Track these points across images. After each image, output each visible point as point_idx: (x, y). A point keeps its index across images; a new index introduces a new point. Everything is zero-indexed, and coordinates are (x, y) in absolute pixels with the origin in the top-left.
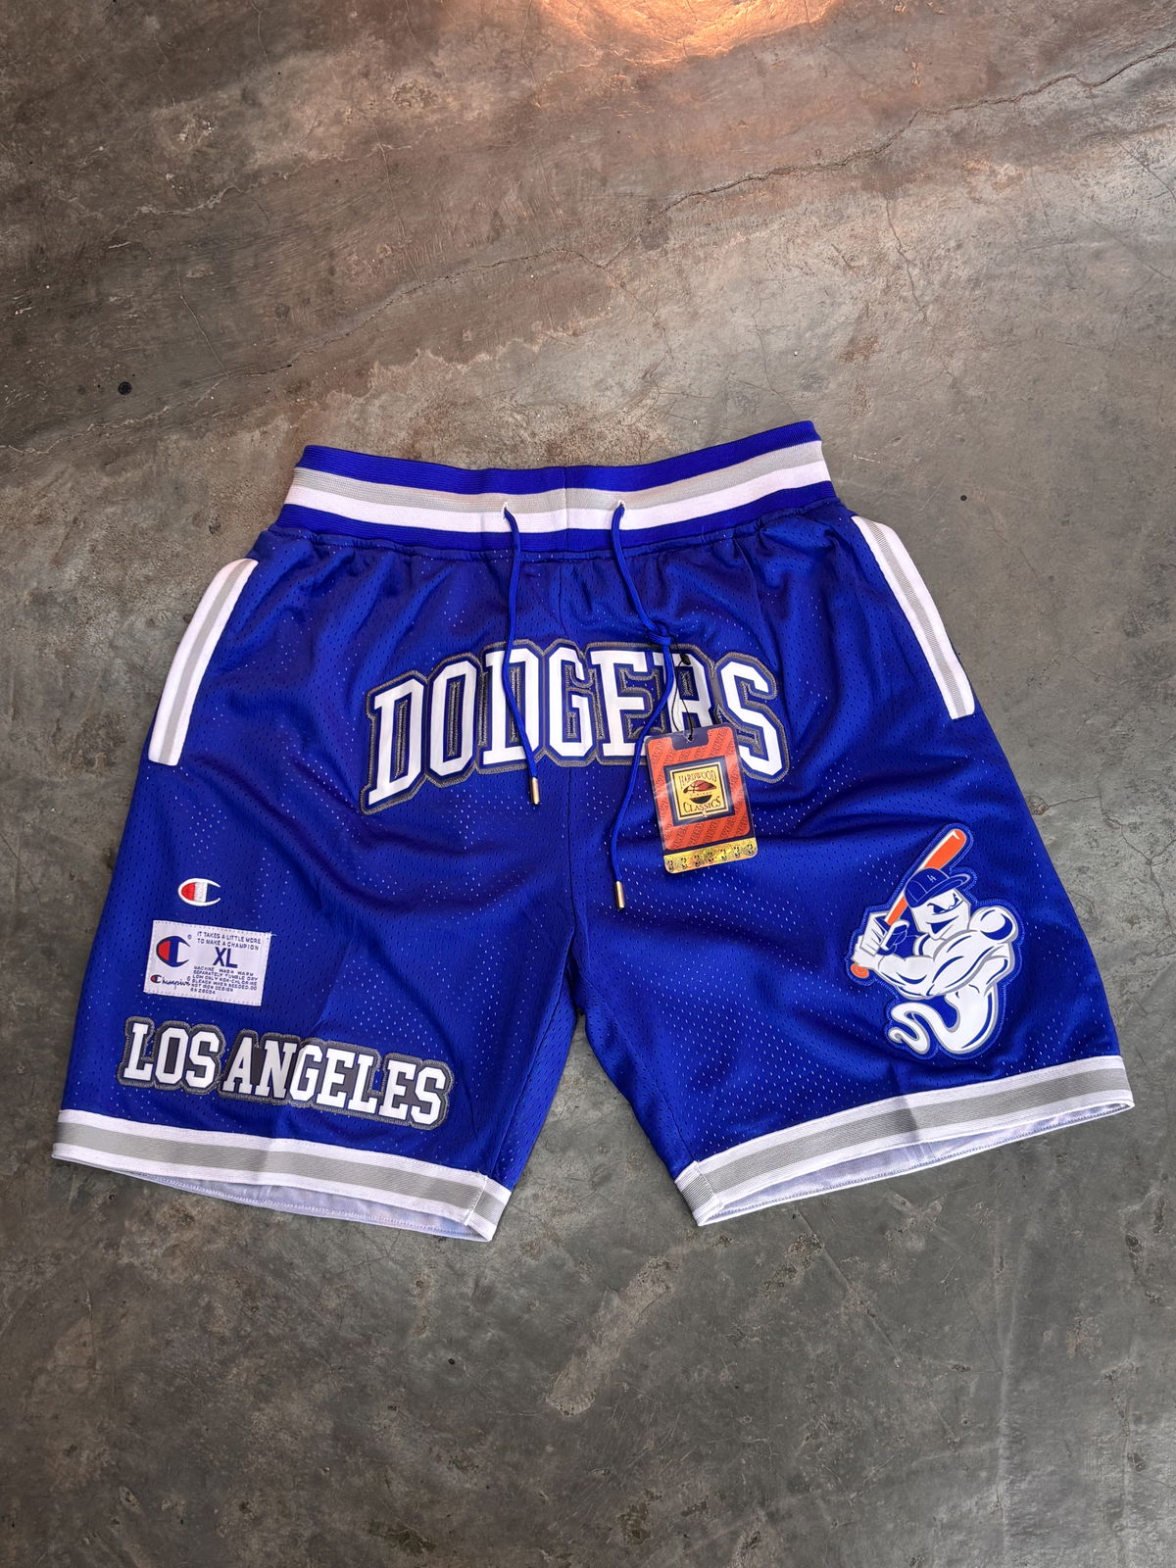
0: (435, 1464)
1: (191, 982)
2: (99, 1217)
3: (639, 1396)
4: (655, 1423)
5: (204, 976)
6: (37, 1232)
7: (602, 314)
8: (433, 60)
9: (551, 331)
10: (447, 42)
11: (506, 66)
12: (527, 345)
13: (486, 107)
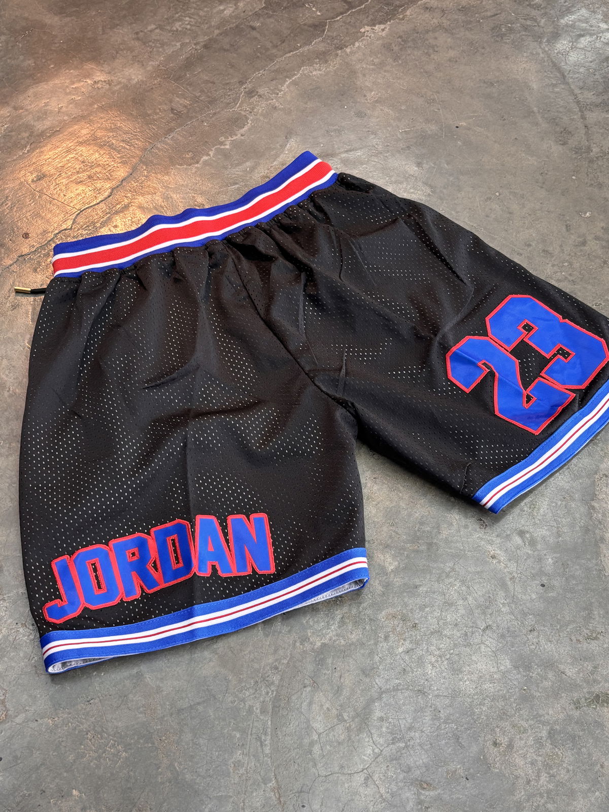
0: (579, 645)
7: (249, 125)
8: (102, 69)
9: (230, 139)
10: (105, 61)
11: (139, 61)
12: (222, 147)
13: (140, 77)
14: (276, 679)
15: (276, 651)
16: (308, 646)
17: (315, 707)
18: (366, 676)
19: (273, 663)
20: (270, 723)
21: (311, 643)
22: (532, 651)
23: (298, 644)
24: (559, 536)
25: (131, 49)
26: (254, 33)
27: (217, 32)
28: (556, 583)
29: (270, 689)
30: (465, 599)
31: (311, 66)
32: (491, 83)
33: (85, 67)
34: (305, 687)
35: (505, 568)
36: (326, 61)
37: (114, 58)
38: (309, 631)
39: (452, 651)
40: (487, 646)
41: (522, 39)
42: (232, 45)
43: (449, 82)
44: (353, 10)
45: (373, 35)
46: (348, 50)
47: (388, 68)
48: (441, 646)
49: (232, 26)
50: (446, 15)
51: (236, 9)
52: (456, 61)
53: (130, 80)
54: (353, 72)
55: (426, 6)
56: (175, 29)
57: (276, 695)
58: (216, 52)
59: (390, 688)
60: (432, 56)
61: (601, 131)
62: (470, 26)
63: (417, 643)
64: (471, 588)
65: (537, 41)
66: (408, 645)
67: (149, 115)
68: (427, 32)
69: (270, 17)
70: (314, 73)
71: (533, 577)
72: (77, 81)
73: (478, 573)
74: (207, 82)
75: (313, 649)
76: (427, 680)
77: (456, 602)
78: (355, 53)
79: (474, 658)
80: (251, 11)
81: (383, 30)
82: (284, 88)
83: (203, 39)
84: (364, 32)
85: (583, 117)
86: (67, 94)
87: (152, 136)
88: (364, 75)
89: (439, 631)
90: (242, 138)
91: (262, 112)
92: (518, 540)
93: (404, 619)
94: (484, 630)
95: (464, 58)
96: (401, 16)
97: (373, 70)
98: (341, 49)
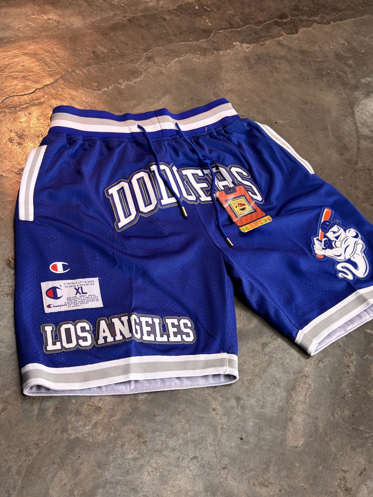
0: (254, 488)
1: (67, 304)
2: (53, 419)
3: (320, 431)
4: (331, 440)
5: (73, 300)
6: (23, 435)
7: (141, 78)
8: (56, 12)
9: (126, 82)
10: (59, 8)
11: (82, 15)
12: (119, 86)
13: (80, 25)
14: (35, 452)
15: (42, 432)
16: (65, 436)
17: (56, 480)
18: (99, 468)
19: (36, 441)
20: (20, 482)
21: (68, 434)
22: (220, 483)
23: (59, 432)
24: (263, 408)
25: (80, 6)
26: (164, 23)
27: (140, 14)
28: (251, 440)
29: (28, 458)
30: (185, 433)
31: (194, 54)
32: (306, 102)
33: (45, 7)
34: (54, 464)
35: (220, 419)
36: (205, 55)
37: (66, 8)
38: (69, 425)
39: (165, 467)
40: (191, 470)
41: (334, 82)
42: (147, 25)
43: (280, 93)
44: (233, 30)
45: (240, 49)
46: (221, 53)
47: (243, 72)
48: (158, 462)
49: (151, 13)
50: (290, 52)
51: (157, 4)
52: (288, 82)
53: (72, 25)
54: (220, 68)
55: (280, 42)
56: (113, 3)
57: (30, 464)
58: (135, 26)
59: (113, 481)
60: (274, 74)
61: (367, 154)
62: (304, 63)
63: (143, 456)
64: (192, 427)
65: (343, 86)
66: (136, 454)
67: (77, 51)
68: (276, 58)
69: (178, 16)
70: (195, 60)
71: (237, 431)
72: (37, 14)
73: (200, 417)
74: (123, 42)
75: (68, 439)
76: (141, 483)
77: (179, 434)
78: (225, 56)
79: (179, 476)
80: (167, 8)
81: (248, 48)
82: (173, 62)
83: (129, 15)
84: (235, 45)
85: (358, 142)
86: (27, 20)
87: (75, 64)
88: (227, 71)
89: (160, 451)
90: (135, 84)
91: (153, 73)
92: (233, 402)
93: (139, 436)
94: (192, 459)
95: (294, 81)
96: (262, 43)
97: (234, 70)
98: (217, 50)
